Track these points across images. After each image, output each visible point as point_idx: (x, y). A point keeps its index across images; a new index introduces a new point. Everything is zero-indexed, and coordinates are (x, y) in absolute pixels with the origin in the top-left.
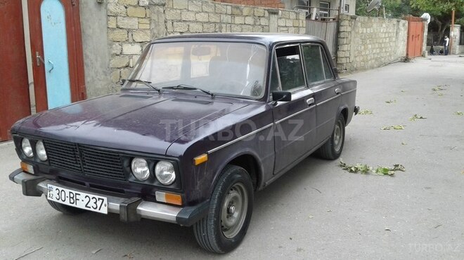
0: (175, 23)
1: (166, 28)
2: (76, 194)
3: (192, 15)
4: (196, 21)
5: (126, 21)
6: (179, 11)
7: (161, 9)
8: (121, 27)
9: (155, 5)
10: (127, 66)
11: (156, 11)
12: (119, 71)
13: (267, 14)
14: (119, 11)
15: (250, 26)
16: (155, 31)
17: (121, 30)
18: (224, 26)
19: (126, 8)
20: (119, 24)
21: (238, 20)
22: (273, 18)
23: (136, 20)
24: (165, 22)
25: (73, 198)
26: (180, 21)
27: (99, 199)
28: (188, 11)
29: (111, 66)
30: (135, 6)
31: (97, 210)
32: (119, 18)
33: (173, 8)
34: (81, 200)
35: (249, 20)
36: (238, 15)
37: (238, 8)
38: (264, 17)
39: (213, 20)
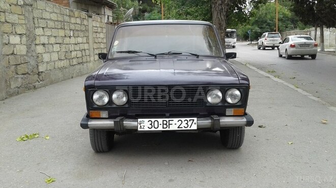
0: (39, 20)
1: (34, 23)
2: (169, 121)
3: (48, 14)
4: (51, 20)
5: (11, 16)
6: (41, 11)
7: (30, 9)
8: (8, 21)
9: (27, 5)
10: (12, 54)
11: (27, 10)
12: (8, 57)
13: (87, 17)
14: (6, 8)
15: (79, 25)
16: (28, 26)
17: (8, 24)
18: (66, 23)
19: (10, 6)
20: (7, 18)
21: (73, 20)
22: (90, 20)
23: (17, 15)
24: (33, 19)
25: (166, 124)
26: (42, 19)
27: (190, 120)
28: (46, 11)
29: (3, 53)
30: (15, 5)
31: (188, 128)
32: (6, 13)
33: (37, 9)
34: (174, 124)
35: (78, 21)
36: (72, 17)
37: (72, 11)
38: (85, 19)
39: (60, 19)
